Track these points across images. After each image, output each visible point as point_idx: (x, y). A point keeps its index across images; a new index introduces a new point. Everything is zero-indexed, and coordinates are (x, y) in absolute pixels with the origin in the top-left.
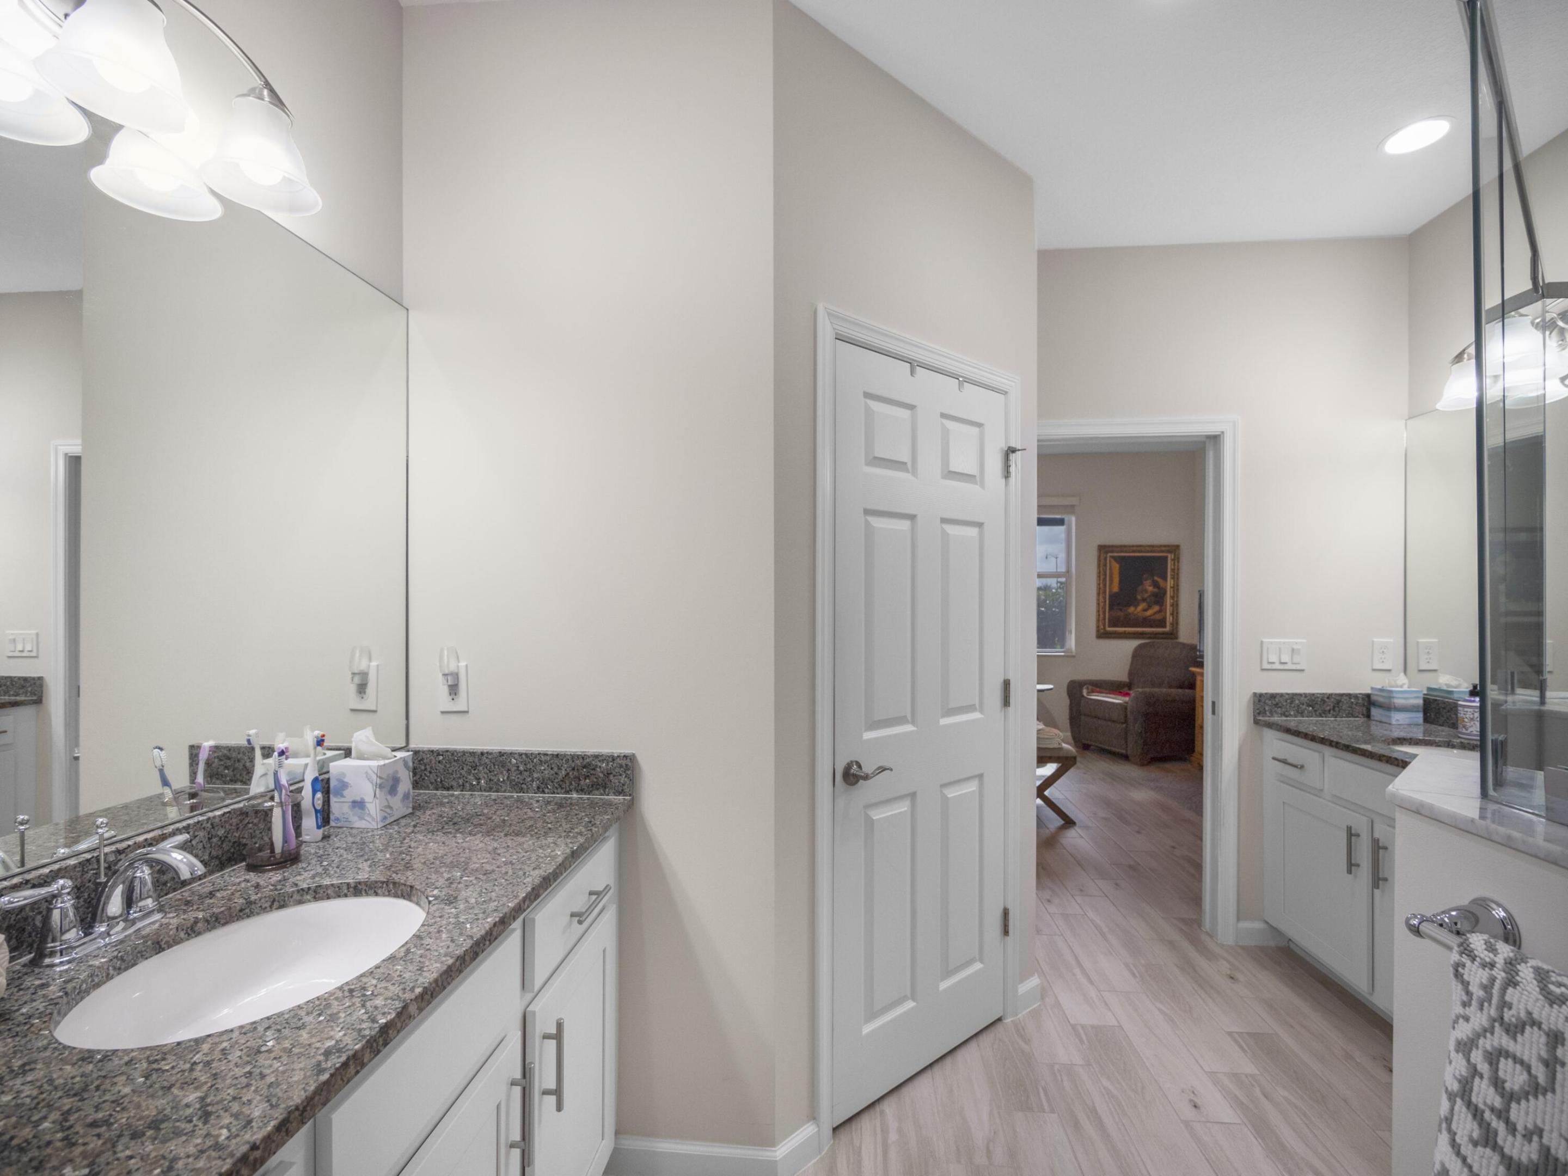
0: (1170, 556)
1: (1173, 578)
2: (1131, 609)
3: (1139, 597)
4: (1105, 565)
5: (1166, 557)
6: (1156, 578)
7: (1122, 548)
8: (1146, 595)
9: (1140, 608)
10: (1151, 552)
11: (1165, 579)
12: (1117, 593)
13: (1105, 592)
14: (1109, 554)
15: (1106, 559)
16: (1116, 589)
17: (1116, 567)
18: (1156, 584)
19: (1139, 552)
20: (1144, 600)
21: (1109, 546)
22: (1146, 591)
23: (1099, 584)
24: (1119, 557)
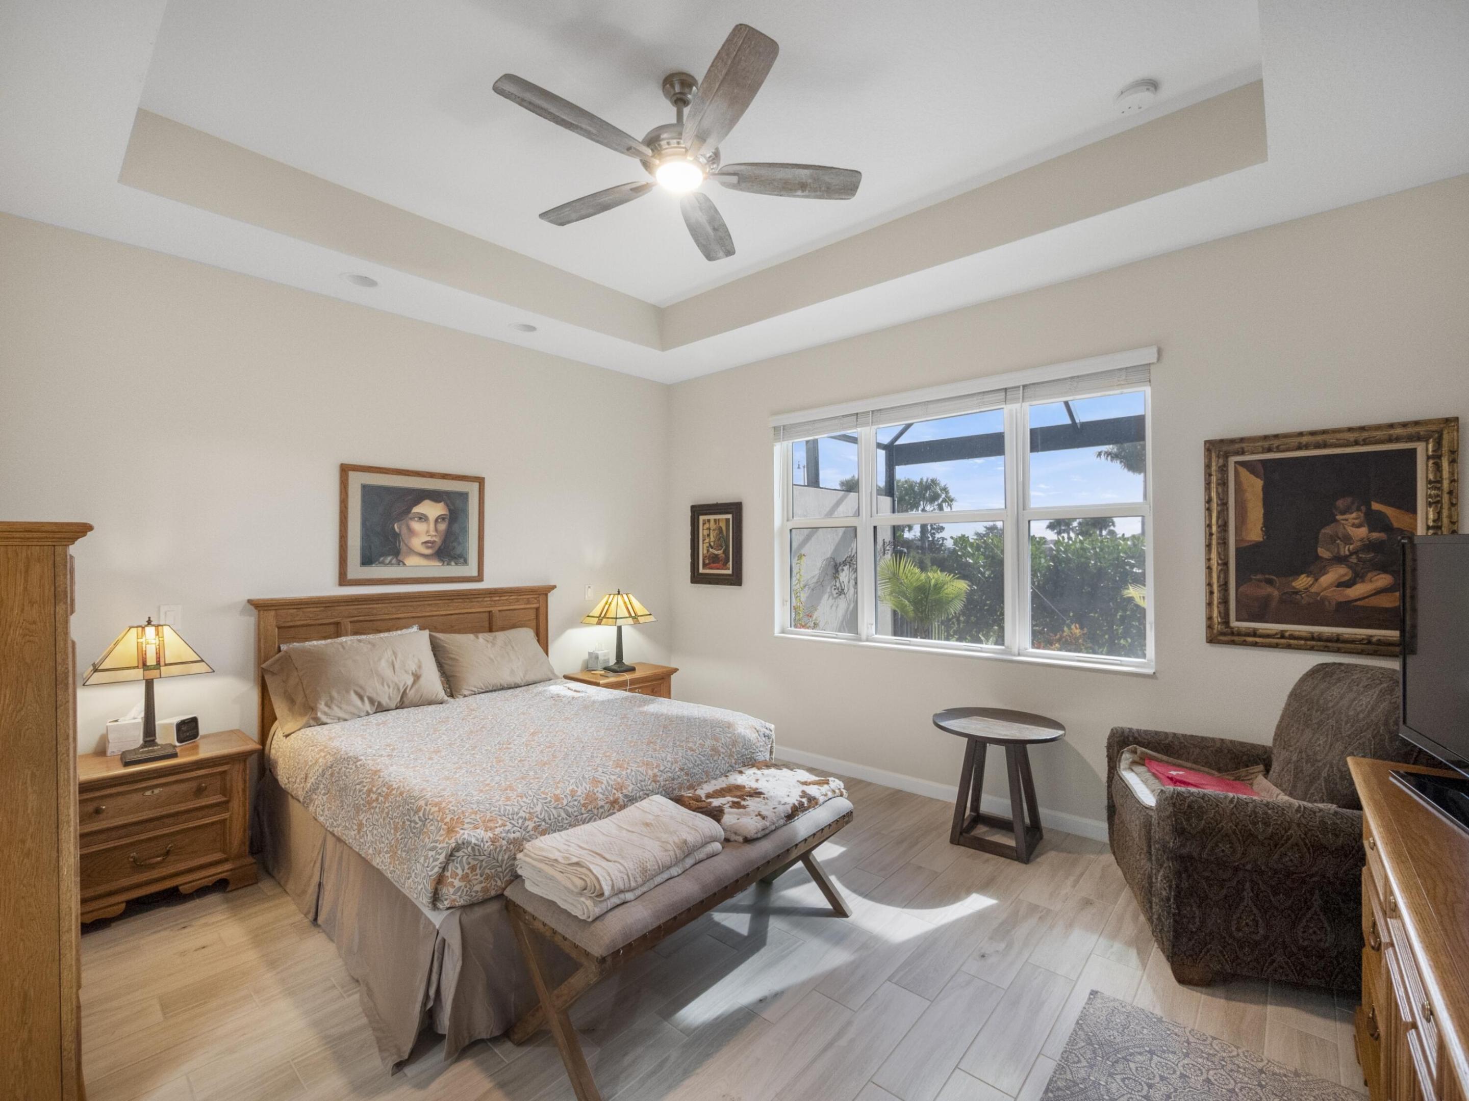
0: (1422, 450)
1: (1435, 503)
2: (1302, 582)
3: (1323, 552)
4: (1223, 483)
5: (1414, 451)
6: (1376, 506)
7: (1270, 441)
8: (1345, 550)
9: (1327, 579)
10: (1356, 443)
11: (1412, 509)
12: (1257, 545)
13: (1223, 542)
14: (1233, 459)
15: (1223, 469)
16: (1255, 534)
17: (1255, 486)
18: (1375, 521)
19: (1318, 446)
20: (1339, 560)
21: (1232, 441)
22: (1347, 539)
23: (1209, 526)
24: (1264, 462)
